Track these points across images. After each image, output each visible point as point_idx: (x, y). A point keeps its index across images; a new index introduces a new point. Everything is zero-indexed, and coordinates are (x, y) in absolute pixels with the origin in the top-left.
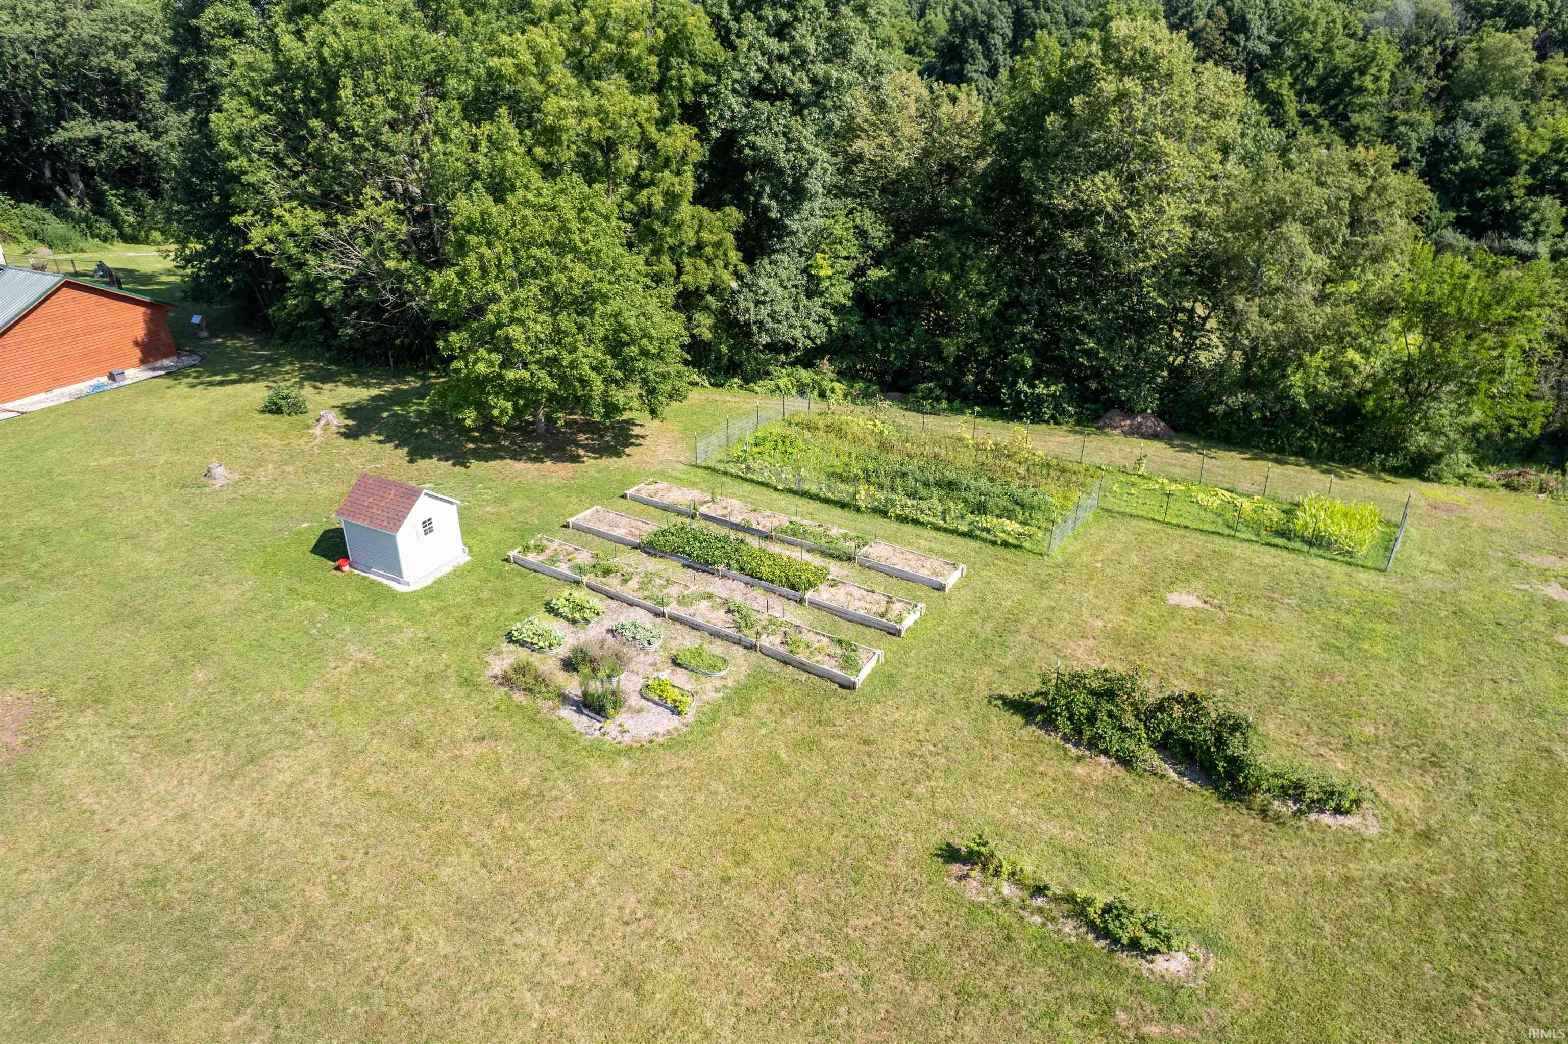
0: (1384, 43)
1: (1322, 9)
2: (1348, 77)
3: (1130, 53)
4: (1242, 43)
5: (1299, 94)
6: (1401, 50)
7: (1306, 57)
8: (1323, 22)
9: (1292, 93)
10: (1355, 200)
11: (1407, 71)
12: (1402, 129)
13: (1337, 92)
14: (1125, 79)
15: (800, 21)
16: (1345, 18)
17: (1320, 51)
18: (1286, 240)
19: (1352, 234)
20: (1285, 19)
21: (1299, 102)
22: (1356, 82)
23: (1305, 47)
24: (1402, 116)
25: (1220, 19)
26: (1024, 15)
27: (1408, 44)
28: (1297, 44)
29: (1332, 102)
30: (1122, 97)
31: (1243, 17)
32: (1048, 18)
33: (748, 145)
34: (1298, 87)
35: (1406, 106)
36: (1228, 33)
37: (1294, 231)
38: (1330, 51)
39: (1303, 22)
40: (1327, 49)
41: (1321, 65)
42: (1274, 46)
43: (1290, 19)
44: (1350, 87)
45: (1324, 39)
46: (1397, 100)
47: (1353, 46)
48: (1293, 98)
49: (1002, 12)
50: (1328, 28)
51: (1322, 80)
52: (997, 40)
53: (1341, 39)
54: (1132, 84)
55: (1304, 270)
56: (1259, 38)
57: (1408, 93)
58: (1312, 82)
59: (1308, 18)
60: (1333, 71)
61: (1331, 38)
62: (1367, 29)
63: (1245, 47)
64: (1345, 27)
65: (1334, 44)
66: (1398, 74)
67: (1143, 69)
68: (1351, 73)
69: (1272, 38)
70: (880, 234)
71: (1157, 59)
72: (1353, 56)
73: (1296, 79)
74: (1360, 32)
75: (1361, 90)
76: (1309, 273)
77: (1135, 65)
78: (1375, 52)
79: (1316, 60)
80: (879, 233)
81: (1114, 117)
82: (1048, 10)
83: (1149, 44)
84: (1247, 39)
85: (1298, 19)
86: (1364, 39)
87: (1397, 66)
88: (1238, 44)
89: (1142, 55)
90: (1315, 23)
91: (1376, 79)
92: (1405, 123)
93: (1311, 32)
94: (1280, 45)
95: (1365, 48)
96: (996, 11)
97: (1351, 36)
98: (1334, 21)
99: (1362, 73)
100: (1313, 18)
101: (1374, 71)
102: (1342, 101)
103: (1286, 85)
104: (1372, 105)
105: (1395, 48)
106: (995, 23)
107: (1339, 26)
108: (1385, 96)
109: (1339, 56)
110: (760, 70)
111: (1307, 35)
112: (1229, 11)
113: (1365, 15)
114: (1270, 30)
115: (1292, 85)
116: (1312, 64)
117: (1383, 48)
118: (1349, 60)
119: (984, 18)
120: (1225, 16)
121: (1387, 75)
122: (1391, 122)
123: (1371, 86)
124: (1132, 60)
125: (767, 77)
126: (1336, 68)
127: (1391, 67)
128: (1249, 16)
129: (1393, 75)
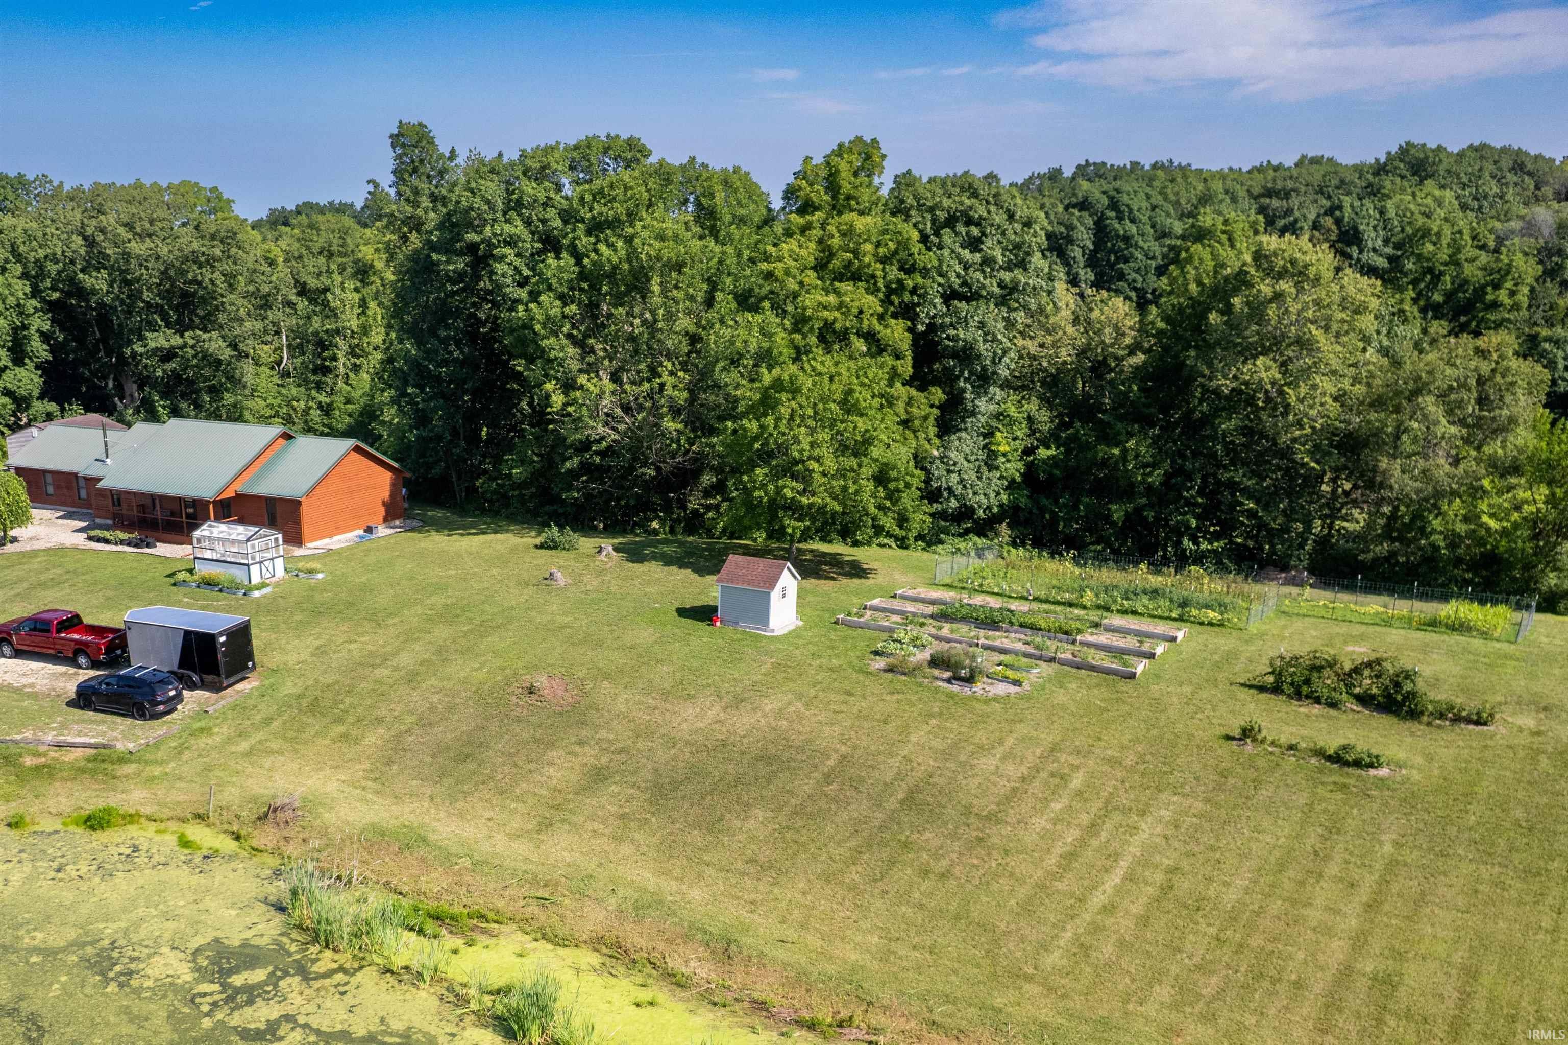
0: (1520, 255)
1: (1446, 220)
2: (1480, 291)
3: (1282, 263)
4: (1355, 256)
5: (1423, 311)
6: (1541, 262)
7: (1430, 270)
8: (1447, 232)
9: (1415, 309)
10: (1481, 381)
11: (1548, 284)
12: (1547, 346)
13: (1468, 308)
14: (1281, 282)
15: (986, 236)
16: (1473, 229)
17: (1446, 264)
18: (1422, 409)
19: (1481, 410)
20: (1403, 231)
21: (1424, 318)
22: (1489, 297)
23: (1428, 260)
24: (1545, 332)
25: (1329, 230)
26: (1106, 226)
27: (1550, 255)
28: (1419, 257)
29: (1463, 319)
30: (1278, 297)
31: (1355, 229)
32: (1133, 229)
33: (948, 338)
34: (1422, 303)
35: (1550, 323)
36: (1339, 245)
37: (1429, 403)
38: (1458, 264)
39: (1425, 233)
40: (1454, 261)
41: (1447, 278)
42: (1391, 259)
43: (1409, 230)
44: (1483, 303)
45: (1450, 251)
46: (1538, 316)
47: (1484, 258)
48: (1417, 314)
49: (1082, 224)
50: (1454, 240)
51: (1449, 295)
52: (1076, 253)
53: (1469, 251)
54: (1285, 286)
55: (1439, 435)
56: (1374, 250)
57: (1551, 308)
58: (1438, 297)
59: (1430, 230)
60: (1461, 286)
61: (1459, 250)
62: (1500, 241)
63: (1359, 260)
64: (1474, 238)
65: (1462, 257)
66: (1538, 288)
67: (1293, 275)
68: (1483, 287)
69: (1389, 250)
70: (1046, 418)
71: (1306, 266)
72: (1484, 269)
73: (1420, 295)
74: (1492, 244)
75: (1495, 305)
76: (1443, 437)
77: (1287, 271)
78: (1510, 265)
79: (1442, 273)
80: (1044, 417)
81: (1272, 312)
82: (1133, 221)
83: (1298, 255)
84: (1361, 251)
85: (1418, 230)
86: (1497, 251)
87: (1537, 280)
88: (1351, 258)
89: (1292, 264)
90: (1439, 234)
91: (1512, 293)
92: (1549, 339)
93: (1435, 244)
94: (1398, 257)
95: (1498, 260)
96: (1076, 222)
97: (1483, 247)
98: (1460, 232)
99: (1496, 286)
100: (1435, 229)
101: (1509, 284)
102: (1474, 318)
103: (1408, 301)
104: (1509, 321)
105: (1532, 261)
106: (1075, 235)
107: (1467, 237)
108: (1524, 313)
109: (1469, 270)
110: (958, 276)
111: (1430, 247)
112: (1338, 222)
113: (1498, 225)
114: (1386, 241)
115: (1415, 301)
116: (1437, 278)
117: (1519, 260)
118: (1480, 273)
119: (1063, 229)
120: (1334, 227)
121: (1526, 290)
122: (1533, 340)
123: (1507, 301)
124: (1284, 267)
125: (965, 283)
126: (1466, 282)
127: (1529, 280)
128: (1361, 228)
129: (1532, 290)
